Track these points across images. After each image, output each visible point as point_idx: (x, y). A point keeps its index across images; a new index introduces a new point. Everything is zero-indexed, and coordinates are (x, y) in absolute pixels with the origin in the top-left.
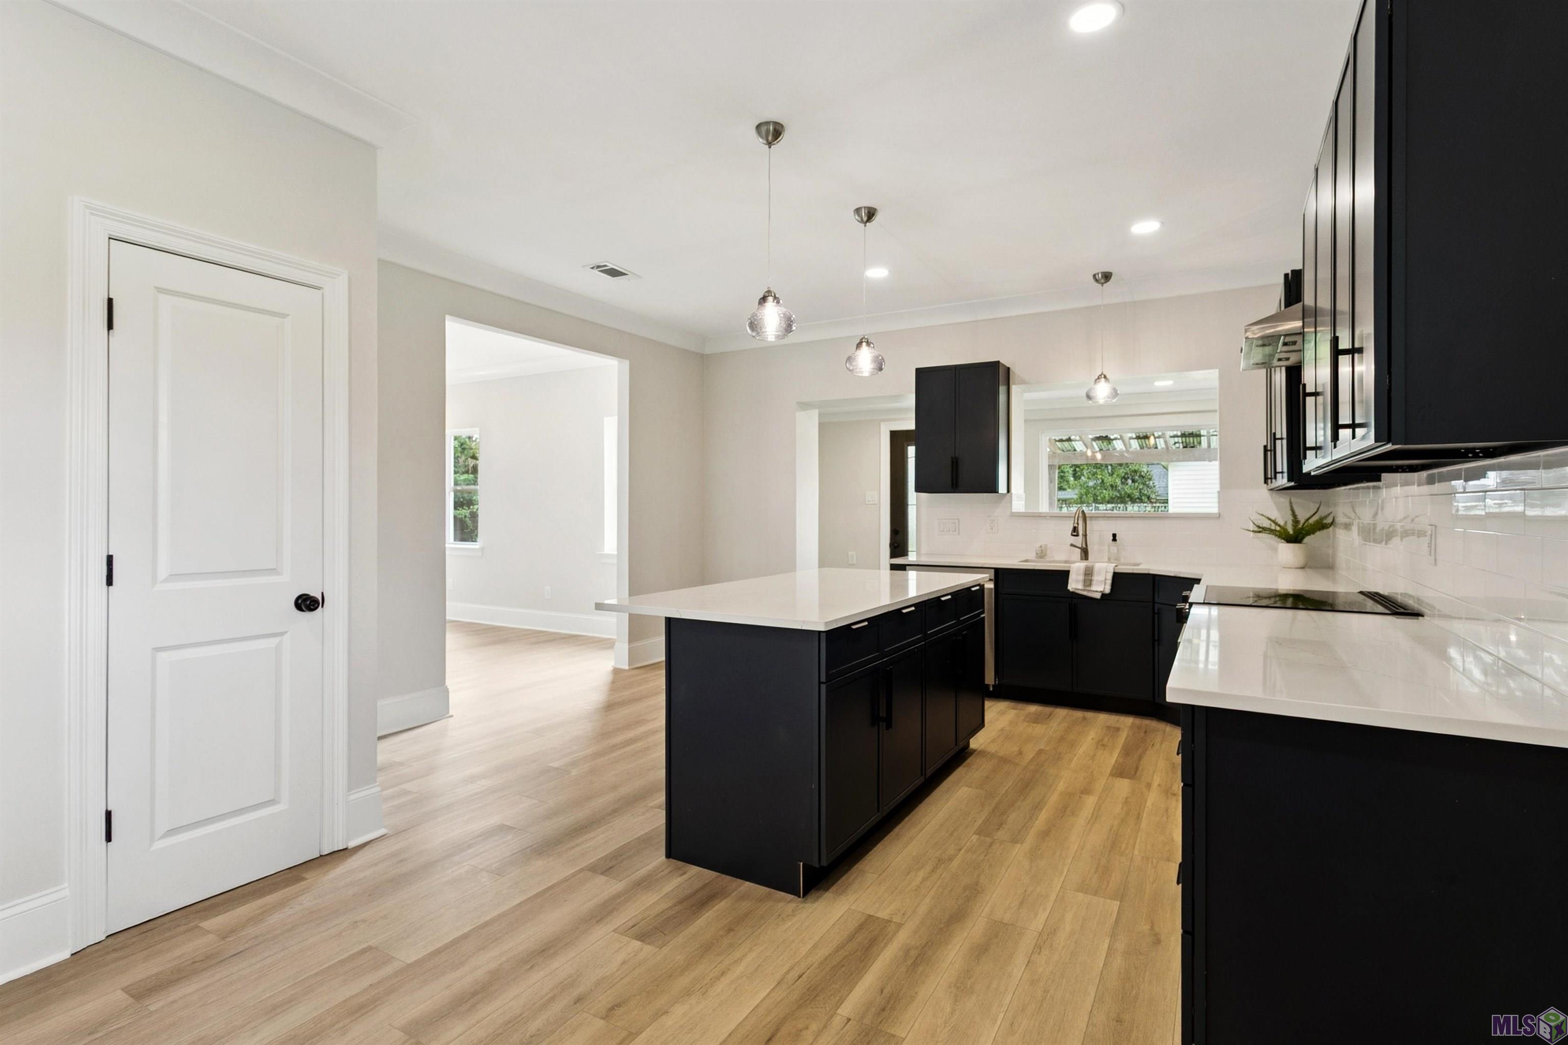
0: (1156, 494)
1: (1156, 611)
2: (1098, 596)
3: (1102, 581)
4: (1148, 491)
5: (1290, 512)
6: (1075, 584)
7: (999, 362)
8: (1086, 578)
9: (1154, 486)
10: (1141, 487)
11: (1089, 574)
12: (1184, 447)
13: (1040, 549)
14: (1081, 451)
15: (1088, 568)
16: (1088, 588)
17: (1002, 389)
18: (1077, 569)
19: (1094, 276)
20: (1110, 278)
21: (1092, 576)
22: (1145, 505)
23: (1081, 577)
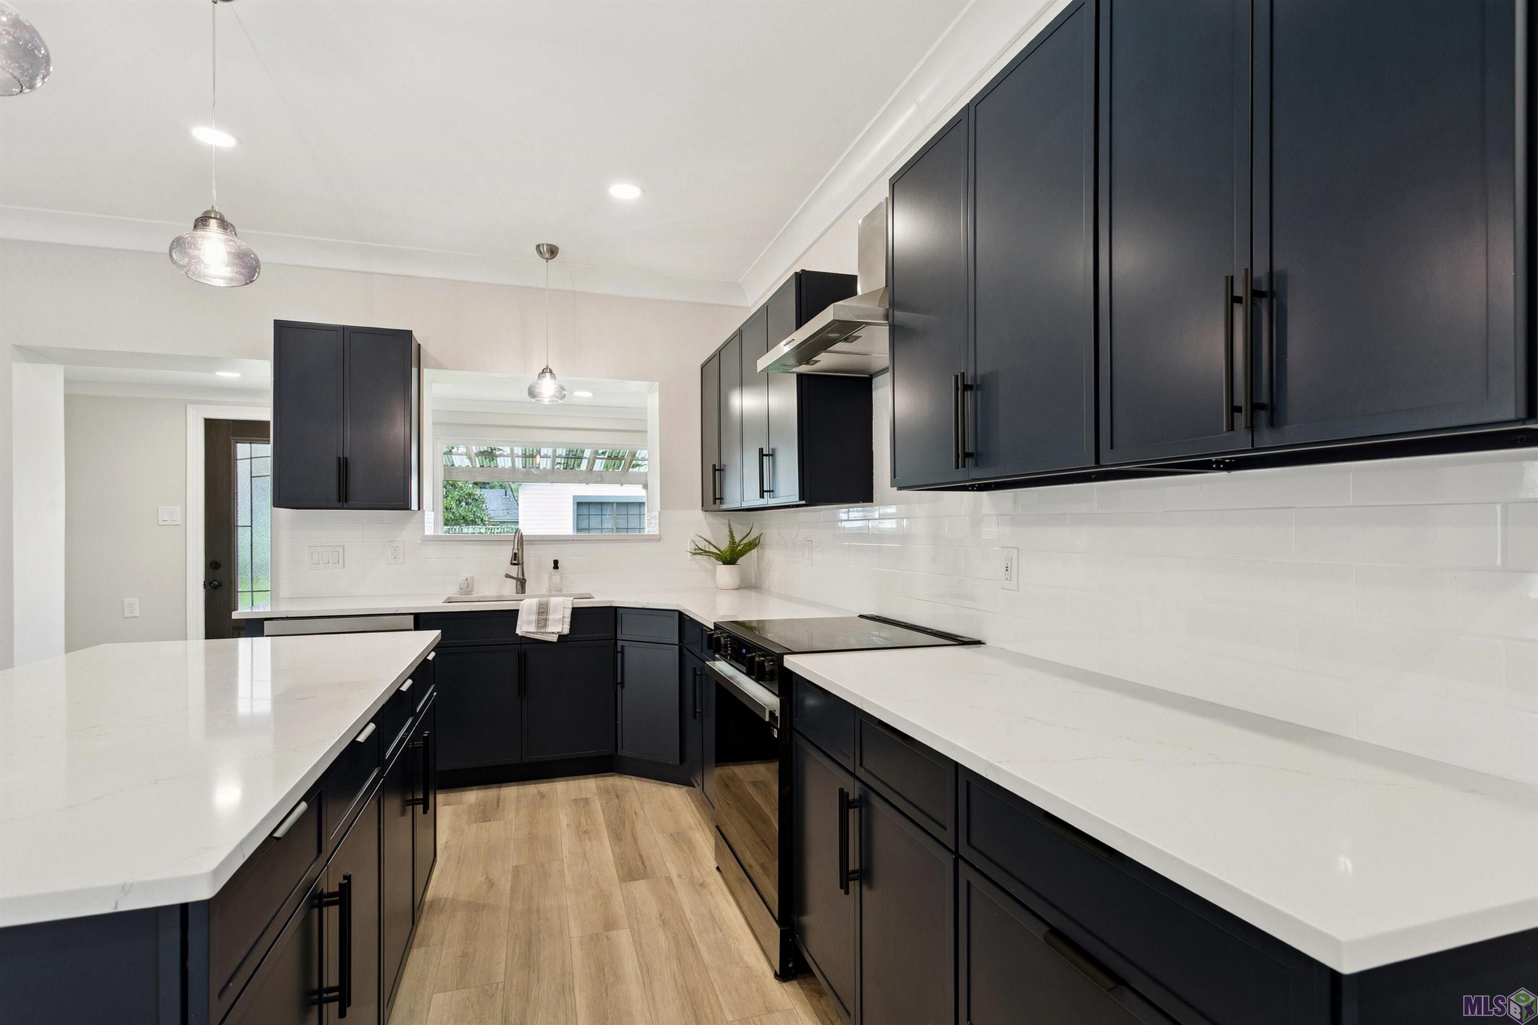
0: (489, 517)
1: (619, 649)
2: (554, 638)
3: (559, 620)
4: (481, 514)
5: (728, 534)
6: (525, 627)
7: (409, 334)
8: (540, 617)
9: (487, 509)
10: (475, 509)
11: (542, 613)
12: (564, 468)
13: (466, 582)
14: (460, 466)
15: (542, 605)
16: (543, 630)
17: (414, 371)
18: (527, 608)
19: (538, 247)
20: (558, 252)
21: (547, 615)
22: (479, 526)
23: (534, 617)
